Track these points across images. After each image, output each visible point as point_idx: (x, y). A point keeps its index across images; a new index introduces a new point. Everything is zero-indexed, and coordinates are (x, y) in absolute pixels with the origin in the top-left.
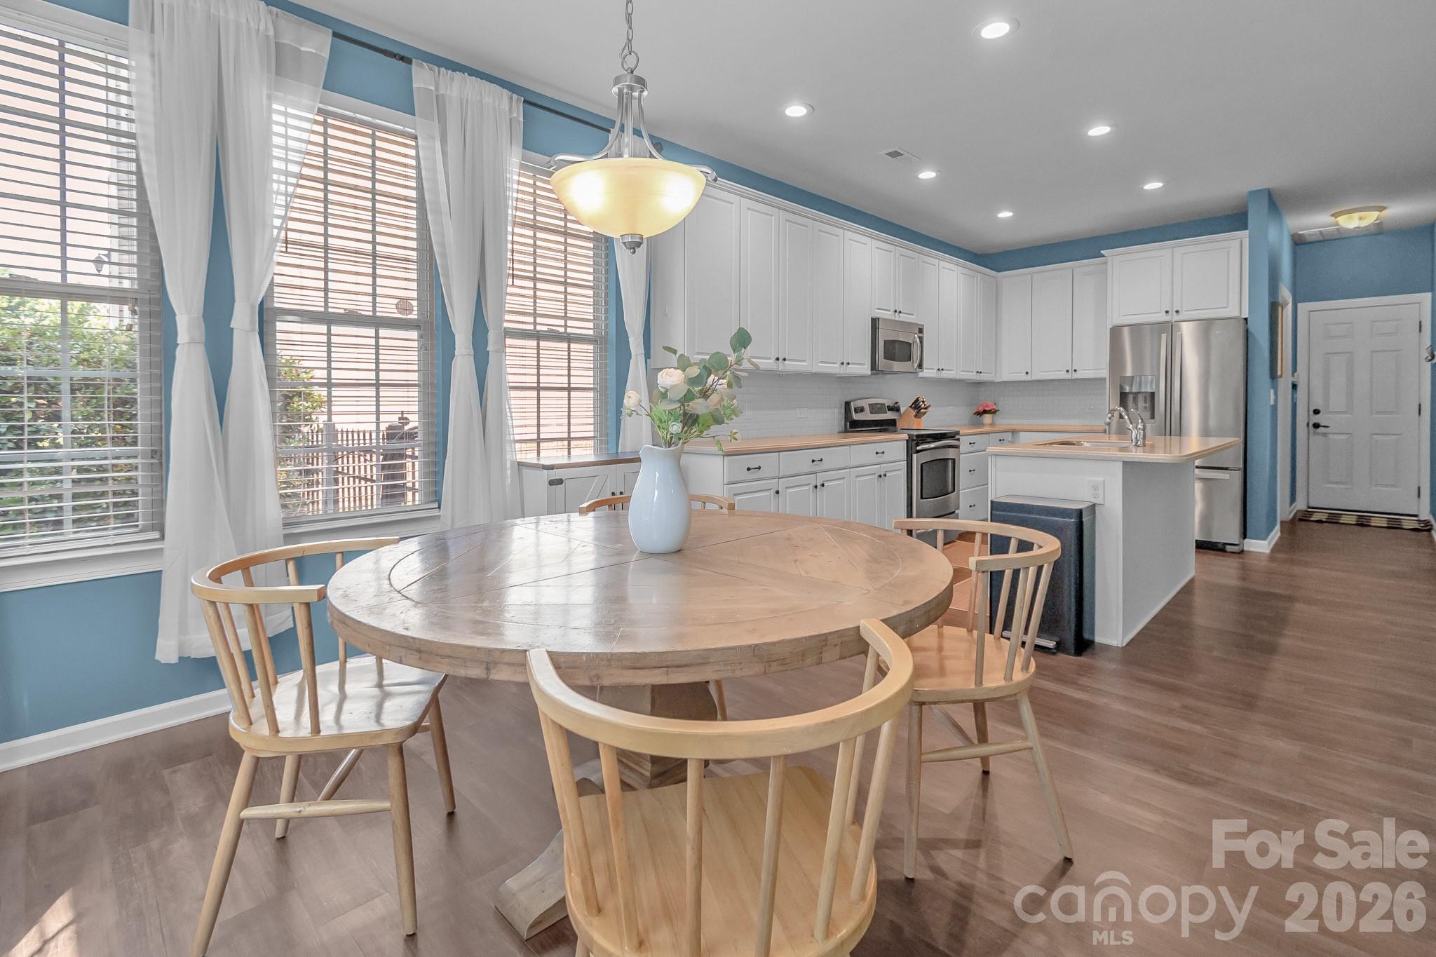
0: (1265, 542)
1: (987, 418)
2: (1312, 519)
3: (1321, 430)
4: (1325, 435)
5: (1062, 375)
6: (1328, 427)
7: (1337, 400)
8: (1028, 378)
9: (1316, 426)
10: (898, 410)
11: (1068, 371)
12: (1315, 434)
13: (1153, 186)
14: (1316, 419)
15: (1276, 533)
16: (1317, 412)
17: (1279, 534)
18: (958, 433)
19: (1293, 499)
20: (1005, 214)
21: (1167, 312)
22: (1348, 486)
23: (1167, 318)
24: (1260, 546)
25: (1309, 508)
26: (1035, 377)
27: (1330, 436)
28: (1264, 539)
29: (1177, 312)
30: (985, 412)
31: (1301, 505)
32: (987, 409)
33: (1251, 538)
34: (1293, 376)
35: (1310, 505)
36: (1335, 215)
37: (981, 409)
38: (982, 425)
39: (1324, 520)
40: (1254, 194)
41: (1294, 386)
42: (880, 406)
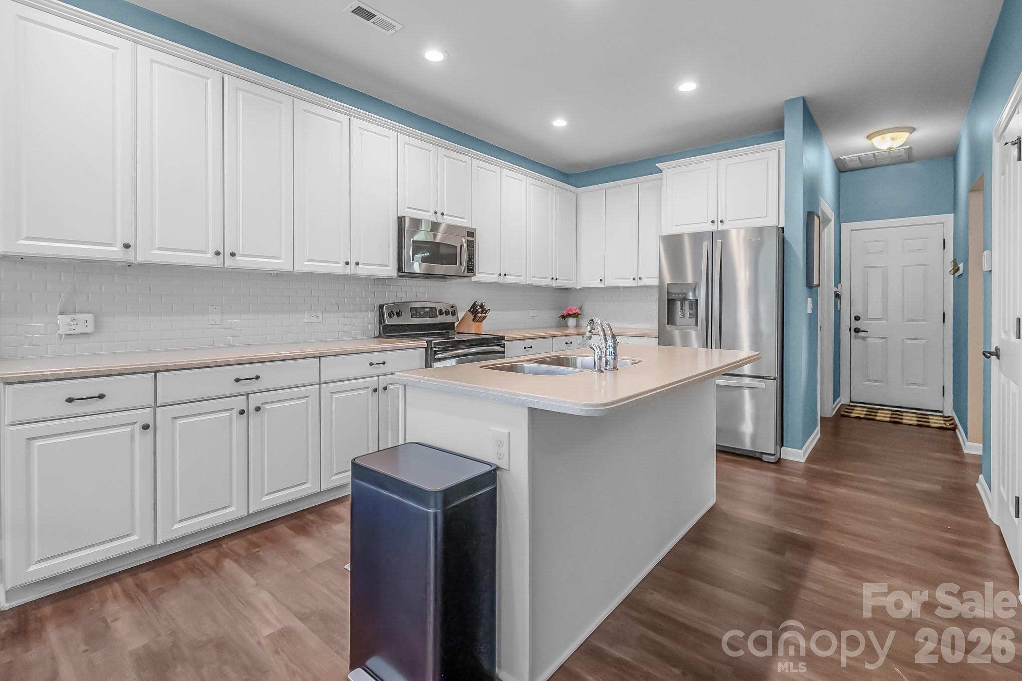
0: (801, 451)
1: (571, 322)
2: (852, 415)
3: (861, 334)
4: (864, 338)
5: (630, 283)
6: (867, 332)
7: (875, 309)
8: (602, 285)
9: (857, 330)
10: (454, 313)
11: (634, 279)
12: (856, 337)
13: (688, 87)
14: (856, 324)
15: (817, 434)
16: (857, 318)
17: (819, 435)
18: (503, 338)
19: (837, 394)
20: (560, 123)
21: (713, 222)
22: (884, 384)
23: (713, 228)
24: (796, 455)
25: (851, 402)
26: (608, 284)
27: (869, 340)
28: (801, 449)
29: (722, 221)
30: (569, 315)
31: (844, 399)
32: (570, 313)
33: (787, 447)
34: (836, 286)
35: (852, 400)
36: (869, 137)
37: (565, 313)
38: (566, 326)
39: (862, 416)
40: (790, 102)
41: (837, 296)
42: (427, 310)
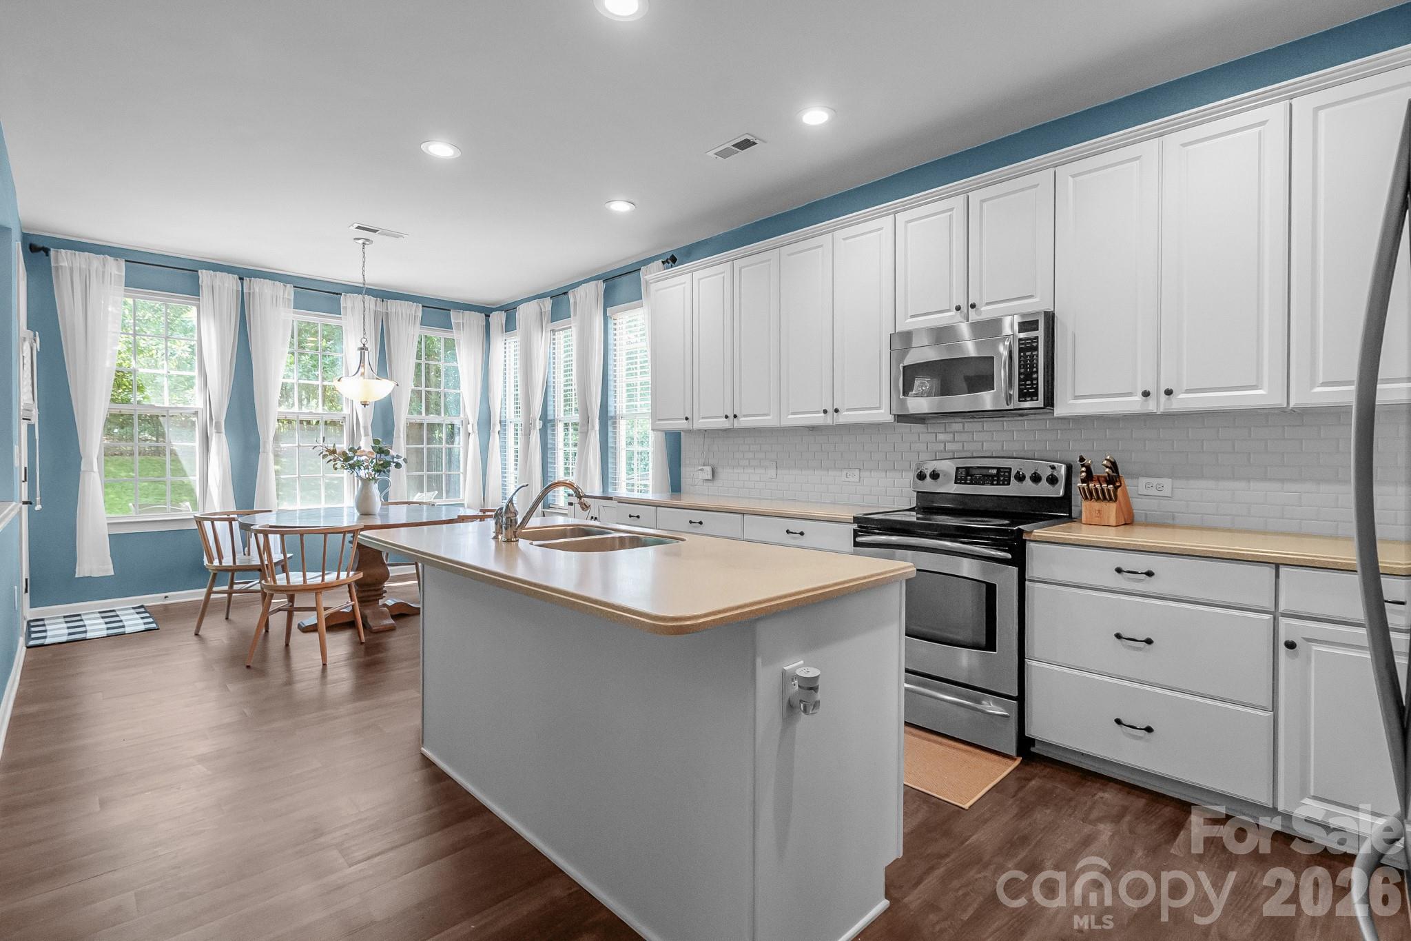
42: (995, 471)
